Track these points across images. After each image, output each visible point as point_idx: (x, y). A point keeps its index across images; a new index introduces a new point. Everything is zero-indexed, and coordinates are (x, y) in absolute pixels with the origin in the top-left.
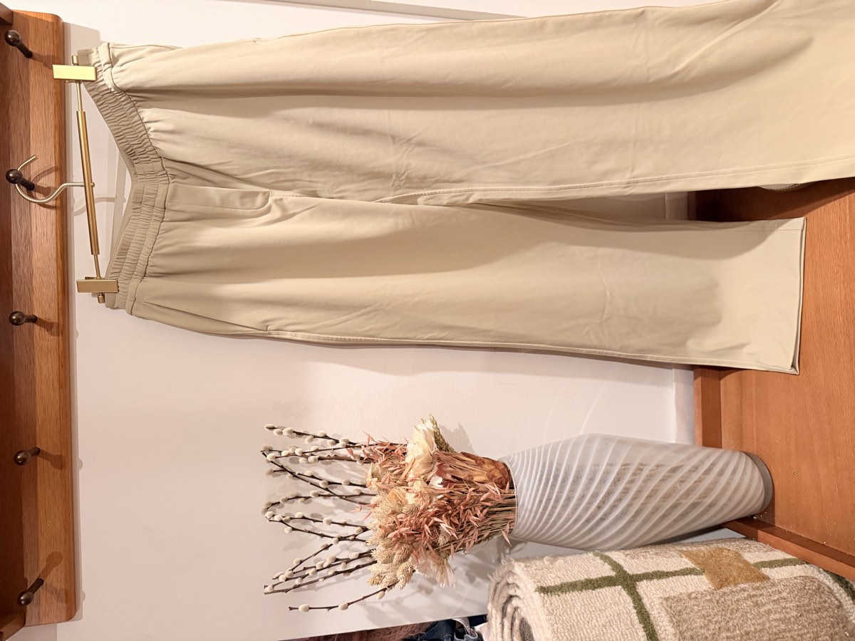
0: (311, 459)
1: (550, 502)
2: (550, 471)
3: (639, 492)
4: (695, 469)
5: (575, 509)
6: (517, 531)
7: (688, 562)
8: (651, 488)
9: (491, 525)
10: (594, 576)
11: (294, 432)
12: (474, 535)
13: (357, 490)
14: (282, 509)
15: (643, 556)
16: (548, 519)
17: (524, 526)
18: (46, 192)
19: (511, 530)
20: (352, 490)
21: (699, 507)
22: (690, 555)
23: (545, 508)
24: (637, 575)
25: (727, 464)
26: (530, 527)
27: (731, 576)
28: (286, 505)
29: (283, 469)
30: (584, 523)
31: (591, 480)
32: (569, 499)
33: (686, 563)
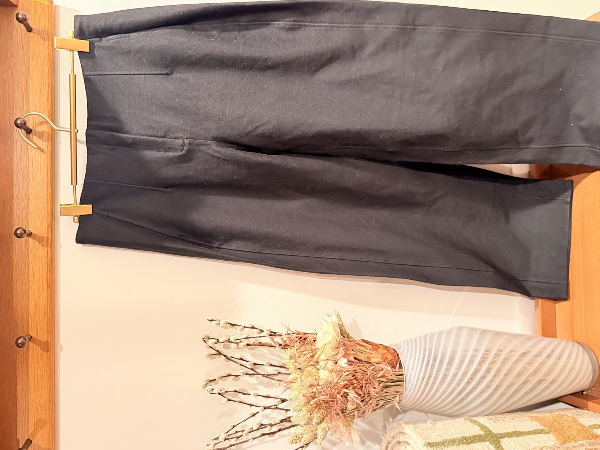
0: (241, 345)
1: (431, 379)
2: (430, 355)
3: (499, 371)
4: (540, 354)
5: (450, 384)
6: (405, 401)
7: (538, 425)
8: (507, 369)
9: (385, 397)
10: (468, 435)
11: (229, 324)
12: (373, 404)
13: (275, 370)
14: (218, 385)
15: (504, 420)
16: (429, 392)
17: (411, 398)
18: (40, 135)
19: (400, 401)
20: (272, 370)
21: (544, 383)
22: (538, 420)
23: (427, 384)
24: (500, 434)
25: (563, 351)
26: (415, 398)
27: (572, 435)
28: (221, 382)
29: (219, 353)
30: (456, 396)
31: (462, 362)
32: (445, 376)
33: (537, 426)
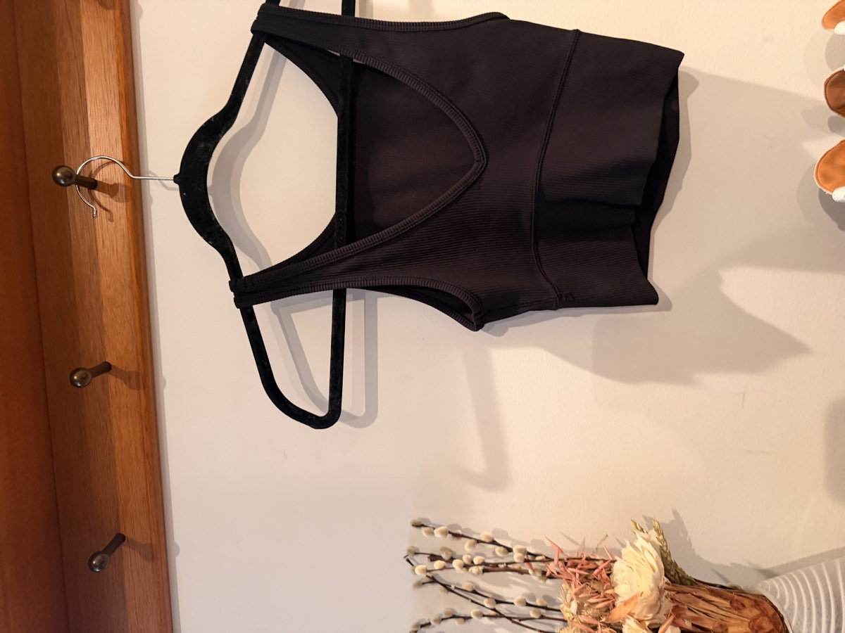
0: (473, 569)
11: (450, 533)
18: (112, 190)
29: (434, 581)
